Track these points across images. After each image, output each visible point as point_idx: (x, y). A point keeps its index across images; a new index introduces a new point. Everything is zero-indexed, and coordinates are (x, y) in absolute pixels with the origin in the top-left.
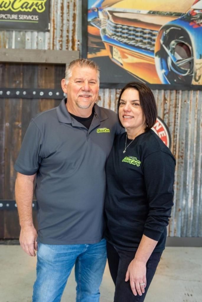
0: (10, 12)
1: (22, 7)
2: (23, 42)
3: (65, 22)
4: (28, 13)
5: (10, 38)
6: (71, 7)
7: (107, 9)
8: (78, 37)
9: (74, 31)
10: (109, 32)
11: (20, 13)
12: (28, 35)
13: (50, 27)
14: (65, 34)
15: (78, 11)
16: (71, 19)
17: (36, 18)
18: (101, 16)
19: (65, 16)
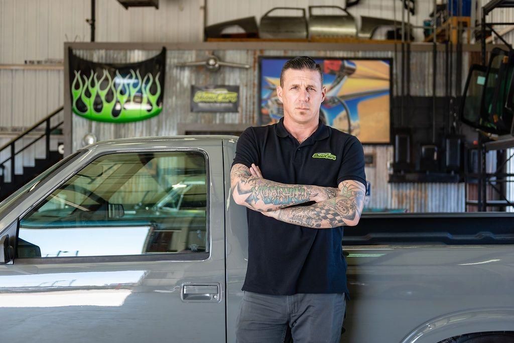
0: (216, 102)
1: (223, 98)
2: (223, 119)
3: (248, 106)
4: (226, 103)
5: (216, 117)
6: (252, 97)
7: (273, 99)
8: (256, 115)
9: (253, 112)
10: (275, 112)
11: (221, 103)
12: (226, 115)
13: (239, 109)
14: (248, 113)
15: (256, 100)
16: (252, 104)
17: (231, 105)
18: (270, 103)
19: (249, 103)
